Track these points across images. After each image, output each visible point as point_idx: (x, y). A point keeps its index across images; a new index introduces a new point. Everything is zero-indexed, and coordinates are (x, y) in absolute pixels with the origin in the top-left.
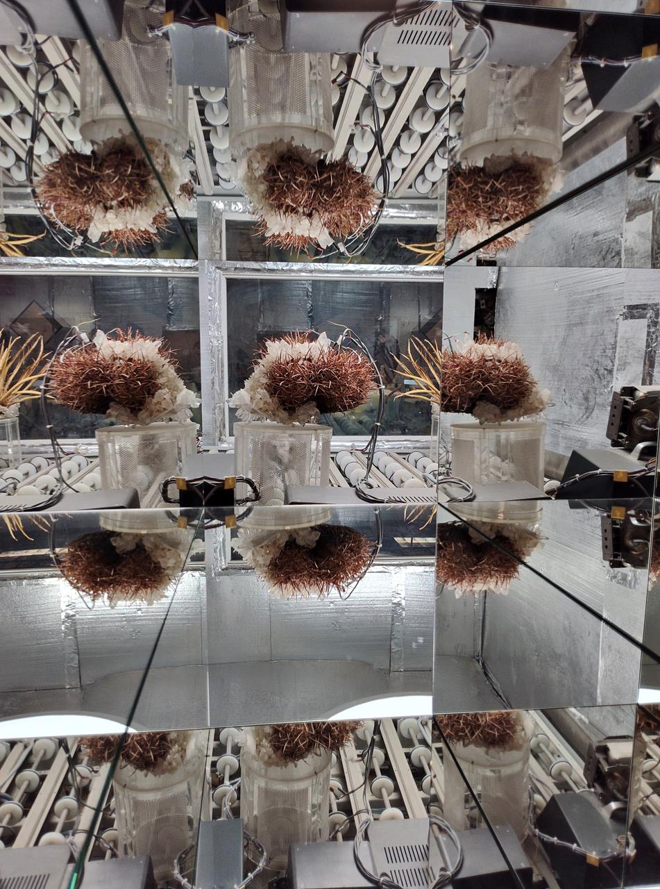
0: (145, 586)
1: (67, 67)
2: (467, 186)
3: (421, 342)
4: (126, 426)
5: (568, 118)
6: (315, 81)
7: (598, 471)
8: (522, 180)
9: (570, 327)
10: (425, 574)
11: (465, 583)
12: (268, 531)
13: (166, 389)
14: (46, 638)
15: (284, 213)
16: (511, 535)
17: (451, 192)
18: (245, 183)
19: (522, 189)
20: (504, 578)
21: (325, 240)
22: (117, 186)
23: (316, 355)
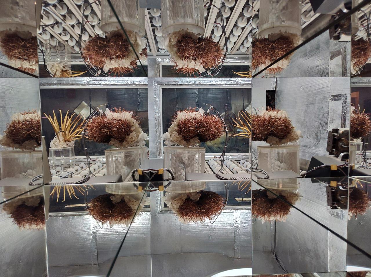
0: (125, 218)
1: (96, 3)
2: (261, 46)
3: (244, 113)
4: (118, 148)
5: (303, 19)
6: (197, 7)
7: (324, 166)
8: (285, 43)
9: (308, 105)
10: (249, 213)
11: (266, 217)
12: (178, 193)
13: (135, 132)
14: (84, 242)
15: (184, 59)
16: (286, 195)
17: (255, 49)
18: (168, 48)
19: (285, 47)
20: (284, 214)
21: (201, 70)
22: (115, 50)
23: (198, 117)
